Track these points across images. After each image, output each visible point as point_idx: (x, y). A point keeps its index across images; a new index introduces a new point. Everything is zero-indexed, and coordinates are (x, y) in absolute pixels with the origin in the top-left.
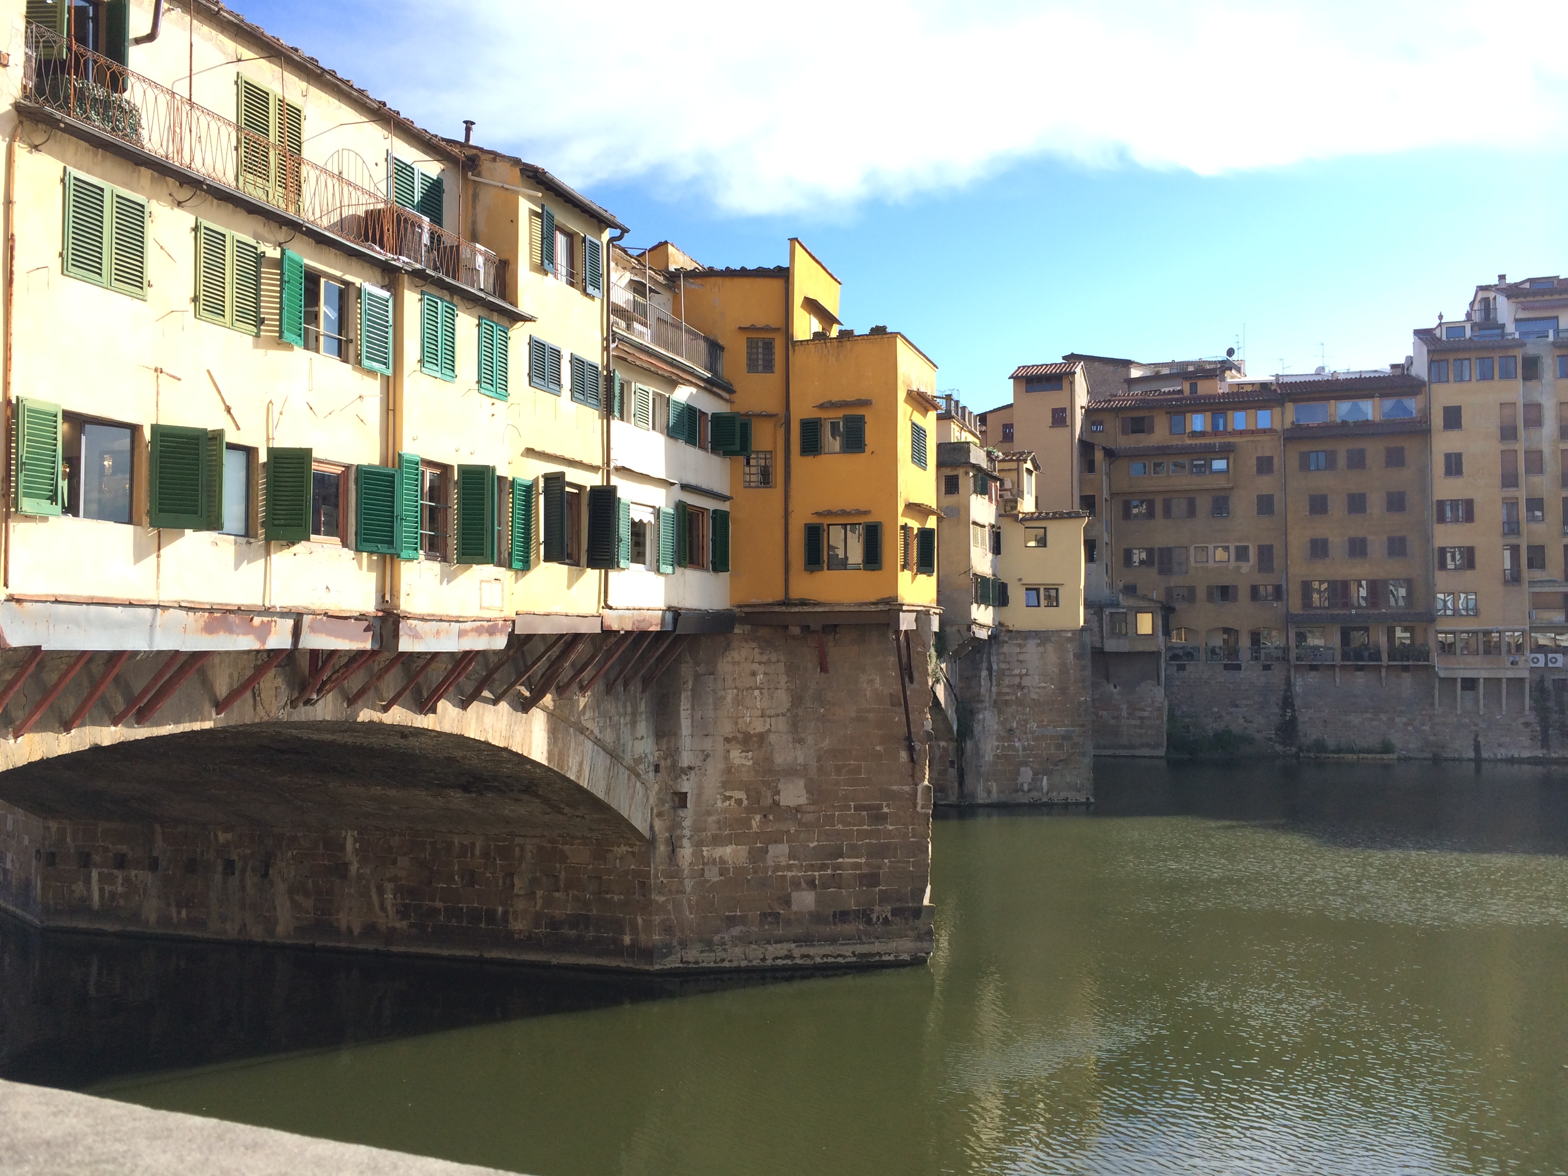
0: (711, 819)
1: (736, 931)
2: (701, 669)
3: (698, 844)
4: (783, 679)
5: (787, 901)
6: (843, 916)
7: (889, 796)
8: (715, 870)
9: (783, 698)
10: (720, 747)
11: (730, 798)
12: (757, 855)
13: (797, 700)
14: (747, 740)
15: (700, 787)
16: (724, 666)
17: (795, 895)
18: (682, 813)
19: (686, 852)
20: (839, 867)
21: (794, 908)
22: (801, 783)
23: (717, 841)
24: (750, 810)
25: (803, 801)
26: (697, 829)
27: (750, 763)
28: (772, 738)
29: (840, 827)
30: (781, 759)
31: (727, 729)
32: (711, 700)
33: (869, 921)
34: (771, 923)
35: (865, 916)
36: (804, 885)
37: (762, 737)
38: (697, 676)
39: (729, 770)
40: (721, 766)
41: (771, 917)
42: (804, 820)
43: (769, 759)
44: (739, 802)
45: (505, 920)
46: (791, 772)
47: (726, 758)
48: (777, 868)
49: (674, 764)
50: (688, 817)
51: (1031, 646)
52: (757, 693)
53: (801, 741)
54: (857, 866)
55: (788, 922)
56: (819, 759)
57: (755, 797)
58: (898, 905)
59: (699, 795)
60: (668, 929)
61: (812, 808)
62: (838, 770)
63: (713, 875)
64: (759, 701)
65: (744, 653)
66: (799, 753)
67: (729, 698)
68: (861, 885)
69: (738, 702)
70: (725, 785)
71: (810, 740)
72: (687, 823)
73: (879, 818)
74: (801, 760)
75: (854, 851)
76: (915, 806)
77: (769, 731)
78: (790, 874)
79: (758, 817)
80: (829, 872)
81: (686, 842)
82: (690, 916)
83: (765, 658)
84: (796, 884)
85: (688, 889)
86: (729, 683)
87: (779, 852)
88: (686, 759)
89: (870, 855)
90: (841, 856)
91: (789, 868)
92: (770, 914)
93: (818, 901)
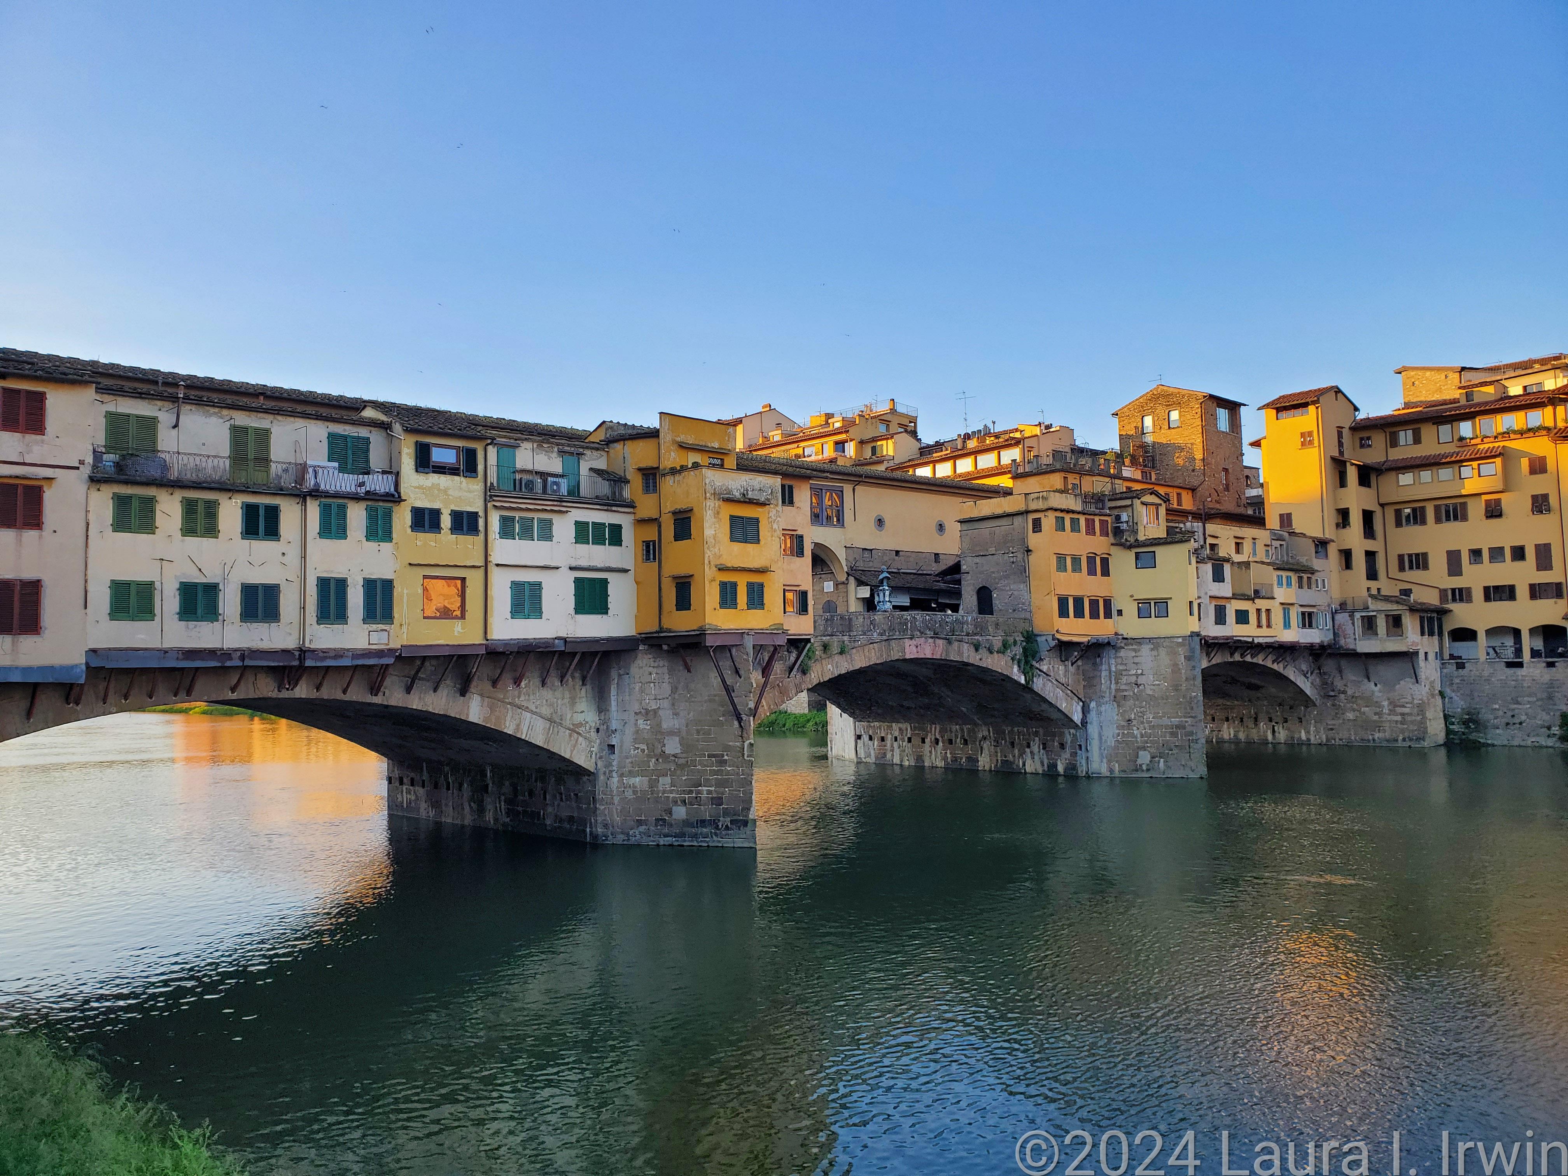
0: (628, 761)
1: (642, 828)
2: (621, 672)
3: (622, 775)
4: (667, 676)
5: (670, 812)
6: (703, 823)
7: (727, 748)
8: (630, 791)
9: (667, 688)
10: (632, 718)
11: (638, 748)
12: (653, 784)
13: (674, 690)
14: (647, 714)
15: (622, 741)
16: (634, 670)
17: (674, 808)
18: (612, 757)
19: (615, 779)
20: (699, 792)
21: (674, 817)
22: (677, 739)
23: (631, 774)
24: (648, 756)
25: (678, 751)
26: (620, 767)
27: (649, 727)
28: (661, 712)
29: (699, 767)
30: (665, 726)
31: (636, 707)
32: (627, 690)
33: (717, 828)
34: (661, 825)
35: (714, 823)
36: (679, 803)
37: (655, 712)
38: (620, 675)
39: (637, 732)
40: (633, 729)
41: (660, 821)
42: (679, 763)
43: (659, 725)
44: (643, 751)
45: (544, 819)
46: (671, 733)
47: (636, 724)
48: (664, 792)
49: (607, 728)
50: (615, 758)
51: (1145, 649)
52: (652, 685)
53: (676, 714)
54: (709, 792)
55: (671, 825)
56: (687, 726)
57: (651, 748)
58: (735, 818)
59: (621, 746)
60: (606, 826)
61: (684, 755)
62: (698, 732)
63: (629, 794)
64: (652, 689)
65: (645, 661)
66: (676, 722)
67: (637, 688)
68: (712, 804)
69: (642, 691)
70: (635, 741)
71: (682, 714)
72: (615, 763)
73: (723, 763)
74: (677, 726)
75: (708, 783)
76: (743, 755)
77: (659, 708)
78: (672, 795)
79: (653, 760)
80: (694, 795)
81: (614, 774)
82: (618, 819)
83: (656, 664)
84: (675, 802)
85: (616, 802)
86: (637, 680)
87: (665, 782)
88: (614, 725)
89: (717, 786)
90: (700, 786)
91: (671, 792)
92: (661, 819)
93: (687, 813)
